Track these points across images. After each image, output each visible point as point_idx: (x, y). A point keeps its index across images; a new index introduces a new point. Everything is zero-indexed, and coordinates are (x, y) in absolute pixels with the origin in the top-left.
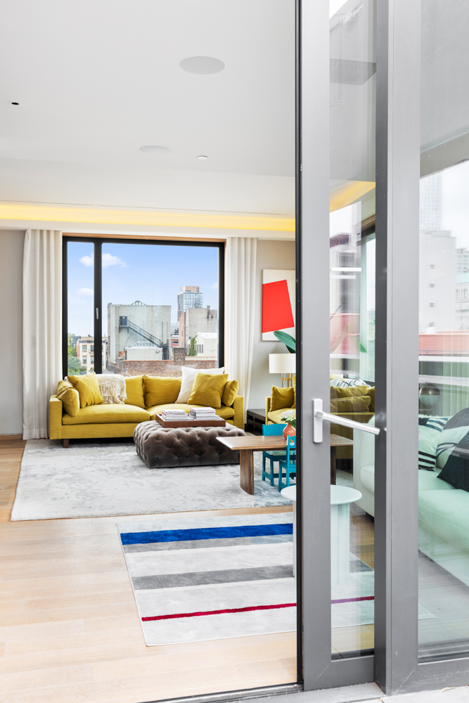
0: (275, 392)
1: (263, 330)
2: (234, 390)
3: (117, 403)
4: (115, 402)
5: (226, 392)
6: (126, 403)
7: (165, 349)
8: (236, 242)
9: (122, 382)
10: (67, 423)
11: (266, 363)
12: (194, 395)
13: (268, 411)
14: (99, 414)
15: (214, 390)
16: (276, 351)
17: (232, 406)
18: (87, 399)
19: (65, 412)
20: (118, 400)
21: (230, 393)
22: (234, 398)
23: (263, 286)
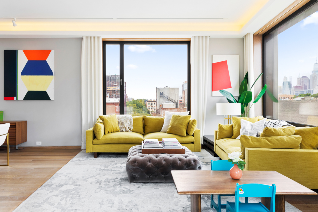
0: (220, 128)
1: (213, 90)
2: (194, 125)
3: (127, 131)
4: (126, 131)
5: (189, 126)
6: (133, 131)
7: (177, 104)
8: (197, 39)
9: (131, 119)
10: (95, 144)
11: (214, 109)
12: (171, 128)
13: (216, 139)
14: (114, 139)
15: (182, 125)
16: (221, 102)
17: (193, 135)
18: (108, 129)
19: (95, 137)
20: (128, 130)
21: (192, 127)
22: (194, 131)
23: (213, 64)
